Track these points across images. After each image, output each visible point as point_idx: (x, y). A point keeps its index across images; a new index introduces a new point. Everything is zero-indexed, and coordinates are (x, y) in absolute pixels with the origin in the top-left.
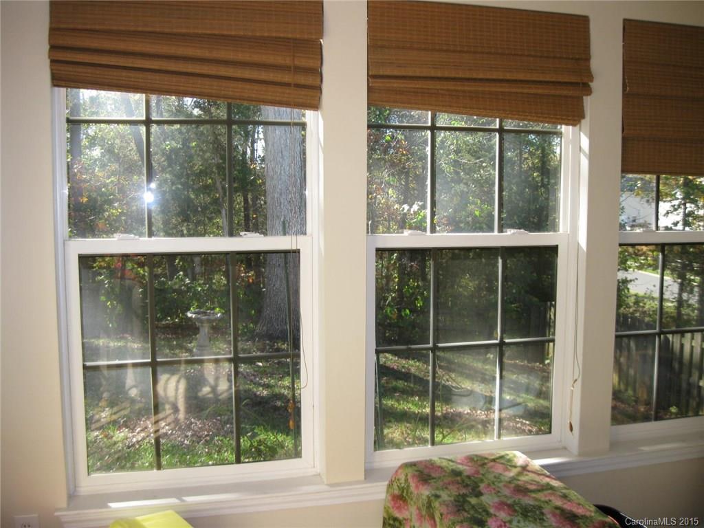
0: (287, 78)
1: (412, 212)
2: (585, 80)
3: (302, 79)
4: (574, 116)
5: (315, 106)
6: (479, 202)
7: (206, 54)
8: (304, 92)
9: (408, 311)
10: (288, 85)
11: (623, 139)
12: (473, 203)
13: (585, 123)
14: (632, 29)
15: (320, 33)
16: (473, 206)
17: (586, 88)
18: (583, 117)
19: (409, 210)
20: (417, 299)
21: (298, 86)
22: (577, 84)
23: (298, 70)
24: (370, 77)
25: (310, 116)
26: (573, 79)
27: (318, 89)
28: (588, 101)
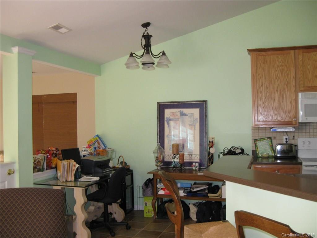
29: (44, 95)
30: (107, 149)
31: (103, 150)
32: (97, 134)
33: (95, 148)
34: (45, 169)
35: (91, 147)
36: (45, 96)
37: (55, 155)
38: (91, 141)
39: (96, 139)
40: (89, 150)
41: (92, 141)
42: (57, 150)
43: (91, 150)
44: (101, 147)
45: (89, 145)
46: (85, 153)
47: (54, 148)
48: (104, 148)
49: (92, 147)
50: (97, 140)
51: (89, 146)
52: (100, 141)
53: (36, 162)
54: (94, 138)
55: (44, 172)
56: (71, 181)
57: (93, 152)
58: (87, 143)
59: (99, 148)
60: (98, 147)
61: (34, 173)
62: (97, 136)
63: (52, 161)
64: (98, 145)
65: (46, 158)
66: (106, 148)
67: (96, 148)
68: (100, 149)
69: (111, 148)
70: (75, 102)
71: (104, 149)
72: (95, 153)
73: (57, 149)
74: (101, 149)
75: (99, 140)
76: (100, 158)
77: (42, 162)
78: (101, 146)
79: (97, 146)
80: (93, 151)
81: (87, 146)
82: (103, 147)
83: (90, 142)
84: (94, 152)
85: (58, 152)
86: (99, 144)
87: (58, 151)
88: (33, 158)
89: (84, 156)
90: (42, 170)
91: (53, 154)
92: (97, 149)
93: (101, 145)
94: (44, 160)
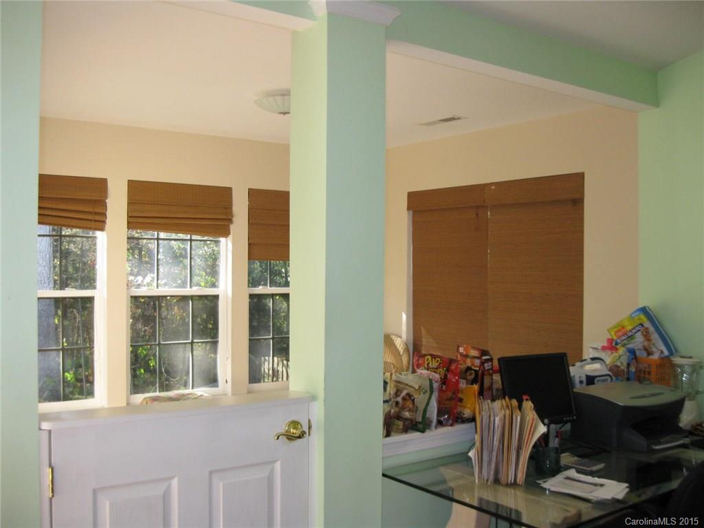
0: (90, 217)
1: (145, 283)
2: (229, 217)
3: (97, 218)
4: (226, 233)
5: (102, 229)
6: (204, 274)
7: (54, 206)
8: (98, 223)
9: (142, 371)
10: (91, 220)
11: (249, 244)
12: (199, 275)
13: (230, 237)
14: (253, 193)
15: (106, 197)
16: (199, 278)
17: (230, 221)
18: (230, 234)
19: (142, 281)
20: (151, 360)
21: (95, 221)
22: (226, 219)
23: (96, 213)
24: (129, 217)
25: (98, 234)
26: (225, 217)
27: (104, 222)
28: (232, 227)
29: (492, 184)
30: (677, 360)
31: (662, 359)
32: (641, 306)
33: (632, 352)
34: (431, 422)
35: (616, 349)
36: (493, 187)
37: (473, 376)
38: (620, 328)
39: (639, 322)
40: (609, 358)
41: (623, 327)
42: (484, 358)
43: (620, 357)
44: (654, 350)
45: (610, 341)
46: (595, 370)
47: (474, 348)
48: (666, 353)
49: (621, 351)
50: (643, 326)
51: (611, 346)
52: (652, 329)
53: (399, 399)
54: (631, 317)
55: (428, 433)
56: (514, 484)
57: (624, 367)
58: (609, 331)
59: (649, 353)
60: (645, 349)
61: (388, 435)
62: (644, 310)
63: (460, 395)
64: (646, 344)
65: (435, 385)
66: (671, 353)
67: (638, 353)
68: (651, 357)
69: (691, 358)
70: (577, 202)
71: (667, 357)
72: (633, 369)
73: (484, 353)
74: (656, 356)
75: (647, 324)
76: (643, 397)
77: (420, 399)
78: (654, 344)
79: (640, 346)
80: (625, 364)
81: (605, 344)
82: (662, 352)
83: (619, 331)
84: (629, 365)
85: (487, 366)
86: (649, 340)
87: (487, 361)
88: (385, 383)
89: (590, 380)
90: (420, 426)
91: (468, 373)
92: (641, 354)
93: (654, 341)
94: (428, 394)
